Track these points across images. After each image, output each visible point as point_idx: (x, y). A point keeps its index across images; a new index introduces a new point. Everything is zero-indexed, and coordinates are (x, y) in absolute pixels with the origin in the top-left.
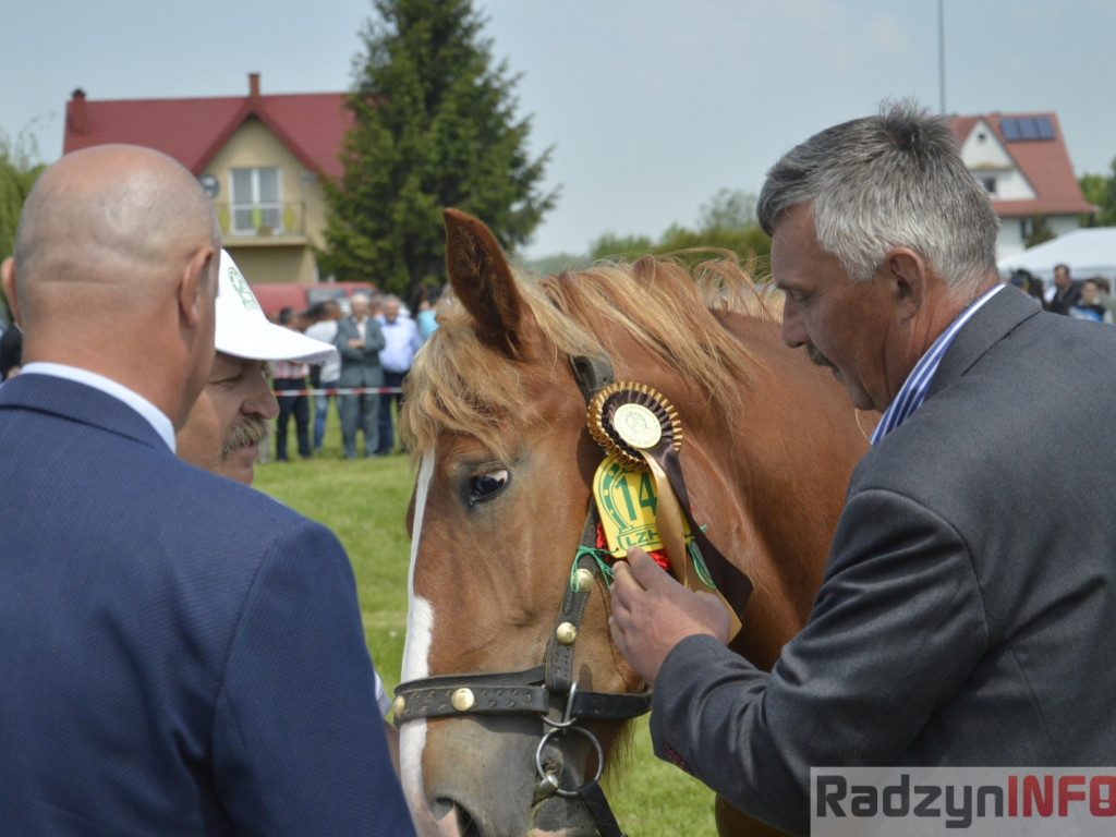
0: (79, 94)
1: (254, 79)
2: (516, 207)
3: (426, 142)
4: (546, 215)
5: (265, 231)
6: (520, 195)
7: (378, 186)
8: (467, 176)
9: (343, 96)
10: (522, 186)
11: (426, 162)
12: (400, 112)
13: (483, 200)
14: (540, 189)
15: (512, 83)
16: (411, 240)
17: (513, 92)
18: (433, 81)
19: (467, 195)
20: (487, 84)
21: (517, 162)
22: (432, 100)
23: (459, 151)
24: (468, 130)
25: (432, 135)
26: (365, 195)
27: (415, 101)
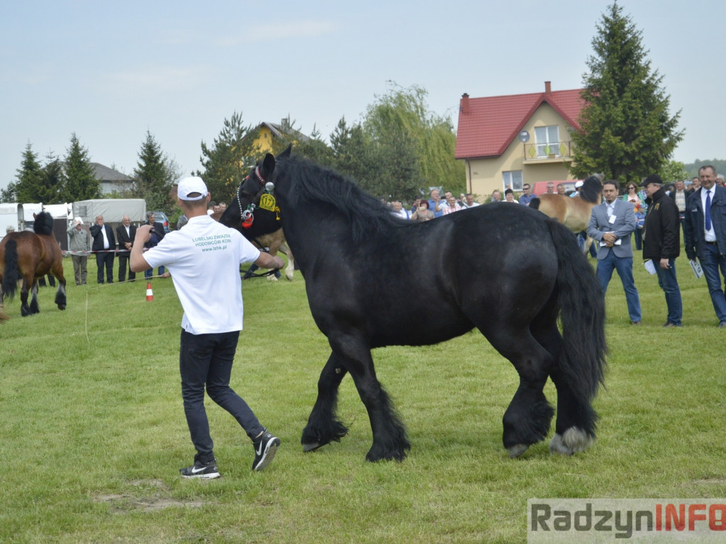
0: (465, 96)
1: (548, 84)
2: (665, 140)
3: (617, 112)
4: (678, 143)
5: (552, 156)
6: (664, 135)
7: (594, 133)
8: (638, 127)
9: (580, 91)
10: (666, 131)
11: (617, 122)
12: (605, 97)
13: (645, 137)
14: (675, 131)
15: (659, 80)
16: (612, 158)
17: (660, 85)
18: (621, 83)
19: (638, 135)
20: (648, 82)
21: (663, 119)
22: (621, 92)
23: (634, 115)
24: (637, 105)
25: (620, 108)
26: (589, 138)
27: (611, 92)
